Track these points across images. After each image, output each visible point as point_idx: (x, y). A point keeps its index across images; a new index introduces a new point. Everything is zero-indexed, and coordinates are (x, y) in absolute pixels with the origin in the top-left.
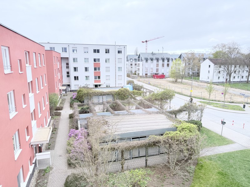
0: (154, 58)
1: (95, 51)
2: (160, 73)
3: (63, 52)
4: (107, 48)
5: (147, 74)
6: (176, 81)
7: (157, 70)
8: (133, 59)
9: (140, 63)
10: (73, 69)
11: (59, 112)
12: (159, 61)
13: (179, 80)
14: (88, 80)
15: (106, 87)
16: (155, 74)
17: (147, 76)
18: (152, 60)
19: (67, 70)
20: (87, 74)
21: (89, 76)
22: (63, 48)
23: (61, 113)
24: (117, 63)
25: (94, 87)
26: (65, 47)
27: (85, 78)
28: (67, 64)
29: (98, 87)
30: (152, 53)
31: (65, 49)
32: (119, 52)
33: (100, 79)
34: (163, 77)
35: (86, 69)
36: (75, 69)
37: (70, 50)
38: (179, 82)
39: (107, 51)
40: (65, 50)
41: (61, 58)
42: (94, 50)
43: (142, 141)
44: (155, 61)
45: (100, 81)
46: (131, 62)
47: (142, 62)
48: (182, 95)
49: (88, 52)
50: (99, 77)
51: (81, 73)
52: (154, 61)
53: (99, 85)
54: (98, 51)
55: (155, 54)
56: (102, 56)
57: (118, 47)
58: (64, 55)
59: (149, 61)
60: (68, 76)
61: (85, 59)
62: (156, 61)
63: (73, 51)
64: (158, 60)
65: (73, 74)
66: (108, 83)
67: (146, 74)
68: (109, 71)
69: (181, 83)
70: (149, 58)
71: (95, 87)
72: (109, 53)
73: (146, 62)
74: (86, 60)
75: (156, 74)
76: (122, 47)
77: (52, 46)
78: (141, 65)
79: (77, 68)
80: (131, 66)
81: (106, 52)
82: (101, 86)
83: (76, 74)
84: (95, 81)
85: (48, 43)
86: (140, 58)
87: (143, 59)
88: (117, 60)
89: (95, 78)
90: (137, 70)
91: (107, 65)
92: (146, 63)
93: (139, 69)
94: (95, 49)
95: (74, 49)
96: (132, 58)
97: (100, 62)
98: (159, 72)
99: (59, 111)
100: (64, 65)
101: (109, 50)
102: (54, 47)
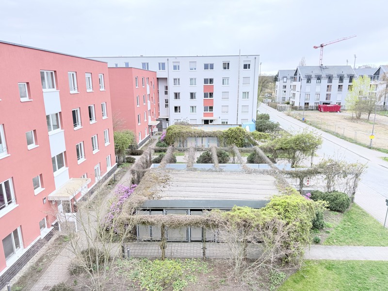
0: (324, 75)
1: (206, 67)
2: (333, 102)
3: (160, 69)
4: (226, 60)
5: (308, 103)
6: (358, 118)
7: (328, 96)
8: (289, 77)
9: (298, 84)
10: (173, 96)
11: (133, 158)
12: (333, 81)
13: (364, 116)
14: (194, 113)
15: (221, 123)
16: (324, 103)
17: (308, 108)
18: (319, 78)
19: (165, 97)
20: (193, 102)
21: (195, 107)
22: (159, 64)
23: (135, 159)
24: (241, 84)
25: (203, 124)
26: (163, 62)
27: (190, 109)
28: (167, 88)
29: (210, 124)
30: (320, 67)
31: (163, 64)
32: (245, 67)
33: (212, 111)
34: (336, 109)
35: (192, 96)
36: (177, 96)
37: (170, 66)
38: (363, 120)
39: (226, 66)
40: (162, 66)
41: (158, 78)
42: (205, 65)
43: (195, 216)
44: (325, 82)
45: (212, 115)
46: (284, 82)
47: (300, 82)
48: (356, 143)
49: (195, 69)
50: (211, 108)
51: (184, 102)
52: (322, 81)
53: (210, 120)
54: (212, 67)
55: (326, 68)
56: (217, 74)
57: (245, 58)
58: (161, 74)
59: (314, 81)
60: (167, 106)
61: (191, 79)
62: (327, 80)
63: (175, 68)
64: (330, 78)
65: (173, 103)
66: (224, 117)
67: (305, 103)
68: (228, 98)
69: (368, 120)
70: (313, 76)
71: (205, 123)
72: (228, 68)
73: (308, 82)
74: (192, 81)
75: (327, 104)
76: (252, 59)
77: (145, 61)
78: (298, 88)
79: (179, 93)
80: (285, 90)
81: (225, 68)
82: (214, 123)
83: (177, 103)
84: (205, 115)
85: (142, 56)
86: (298, 76)
87: (302, 77)
88: (241, 79)
89: (206, 109)
90: (292, 95)
91: (225, 88)
92: (308, 84)
93: (294, 94)
94: (206, 63)
95: (175, 64)
96: (287, 76)
97: (214, 83)
98: (331, 100)
99: (133, 156)
100: (162, 89)
101: (228, 64)
102: (147, 62)
